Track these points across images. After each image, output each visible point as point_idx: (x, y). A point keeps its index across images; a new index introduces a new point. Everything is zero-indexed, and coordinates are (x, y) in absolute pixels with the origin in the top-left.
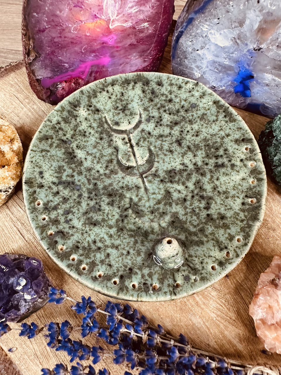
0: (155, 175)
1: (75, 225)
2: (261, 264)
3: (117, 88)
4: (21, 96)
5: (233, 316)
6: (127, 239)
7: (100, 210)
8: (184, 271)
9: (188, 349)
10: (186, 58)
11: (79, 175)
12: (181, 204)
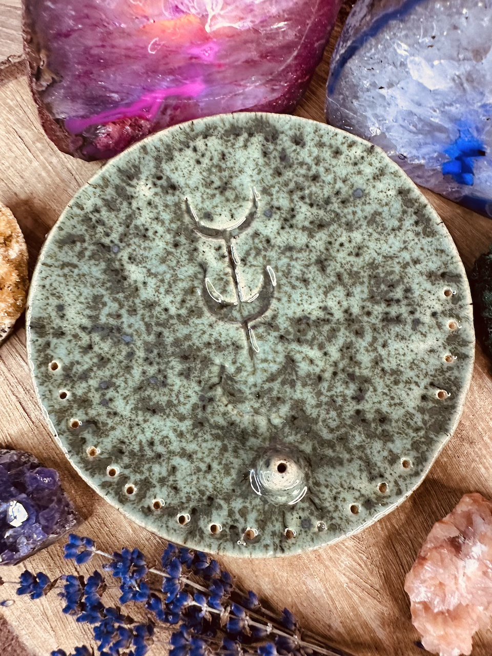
0: (271, 325)
1: (118, 410)
2: (439, 500)
3: (214, 144)
4: (28, 135)
5: (377, 581)
6: (209, 443)
7: (164, 384)
8: (303, 509)
9: (294, 641)
10: (357, 98)
11: (131, 315)
12: (311, 385)
